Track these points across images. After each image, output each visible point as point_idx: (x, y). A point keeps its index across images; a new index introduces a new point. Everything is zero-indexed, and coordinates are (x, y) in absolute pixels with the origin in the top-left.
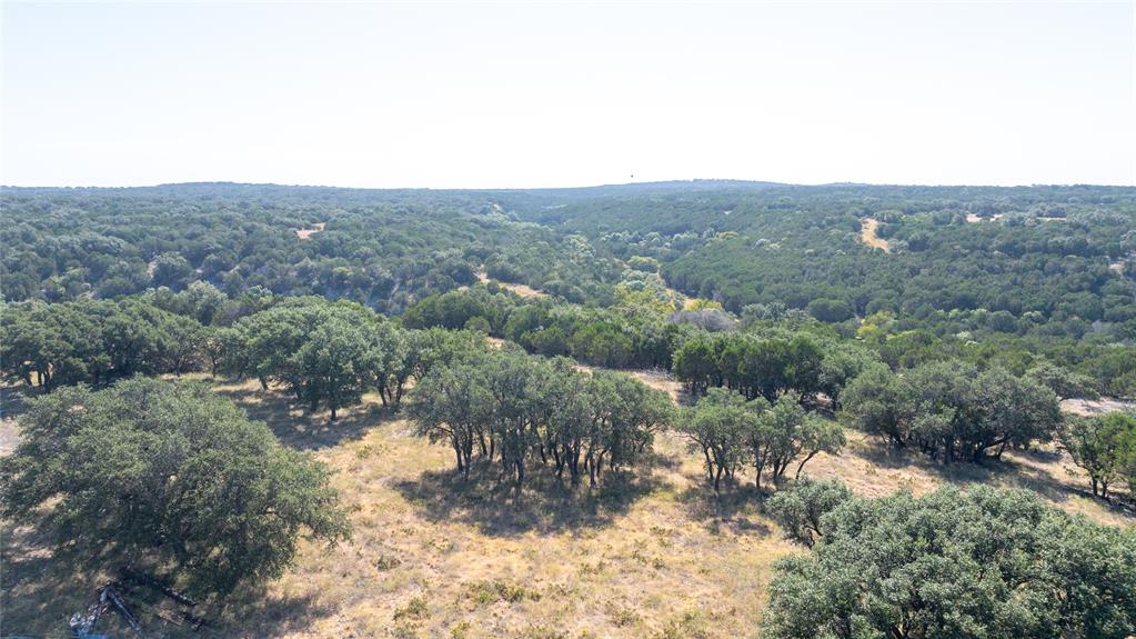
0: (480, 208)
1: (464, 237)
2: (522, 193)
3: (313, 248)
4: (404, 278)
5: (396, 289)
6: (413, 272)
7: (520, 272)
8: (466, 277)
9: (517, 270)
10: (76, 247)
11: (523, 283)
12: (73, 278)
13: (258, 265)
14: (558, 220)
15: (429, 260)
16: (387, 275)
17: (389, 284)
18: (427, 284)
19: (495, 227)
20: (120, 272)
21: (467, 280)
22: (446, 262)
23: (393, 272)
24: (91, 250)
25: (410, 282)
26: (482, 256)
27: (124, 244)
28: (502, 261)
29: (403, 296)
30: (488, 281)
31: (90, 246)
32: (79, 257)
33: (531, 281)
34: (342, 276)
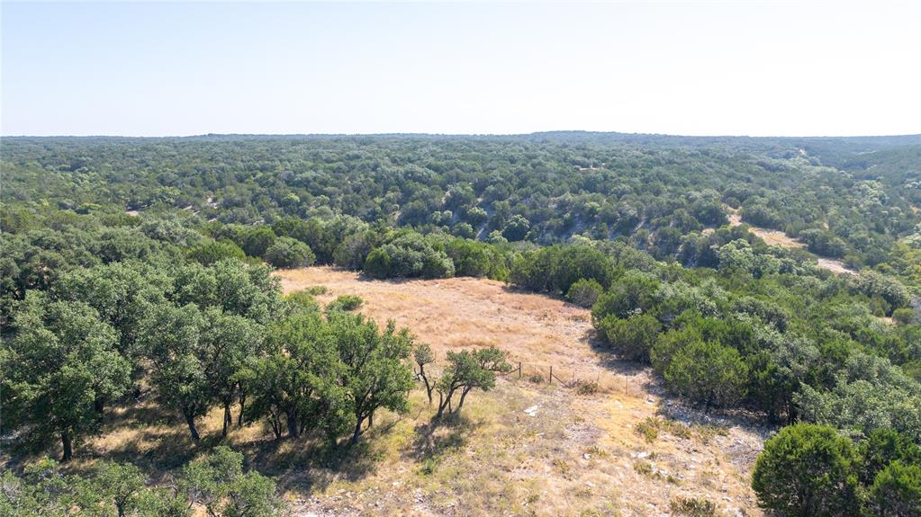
0: (783, 153)
1: (741, 178)
2: (838, 141)
3: (578, 184)
4: (650, 215)
5: (640, 226)
6: (661, 210)
7: (778, 218)
8: (715, 218)
9: (774, 215)
10: (400, 175)
11: (780, 230)
12: (389, 200)
13: (527, 196)
14: (864, 165)
15: (682, 199)
16: (633, 212)
17: (633, 222)
18: (671, 224)
19: (781, 170)
20: (422, 197)
21: (715, 222)
22: (697, 202)
23: (640, 211)
24: (410, 178)
25: (654, 221)
26: (742, 198)
27: (433, 174)
28: (760, 205)
29: (643, 233)
30: (738, 224)
31: (410, 175)
32: (399, 184)
33: (789, 226)
34: (592, 210)
